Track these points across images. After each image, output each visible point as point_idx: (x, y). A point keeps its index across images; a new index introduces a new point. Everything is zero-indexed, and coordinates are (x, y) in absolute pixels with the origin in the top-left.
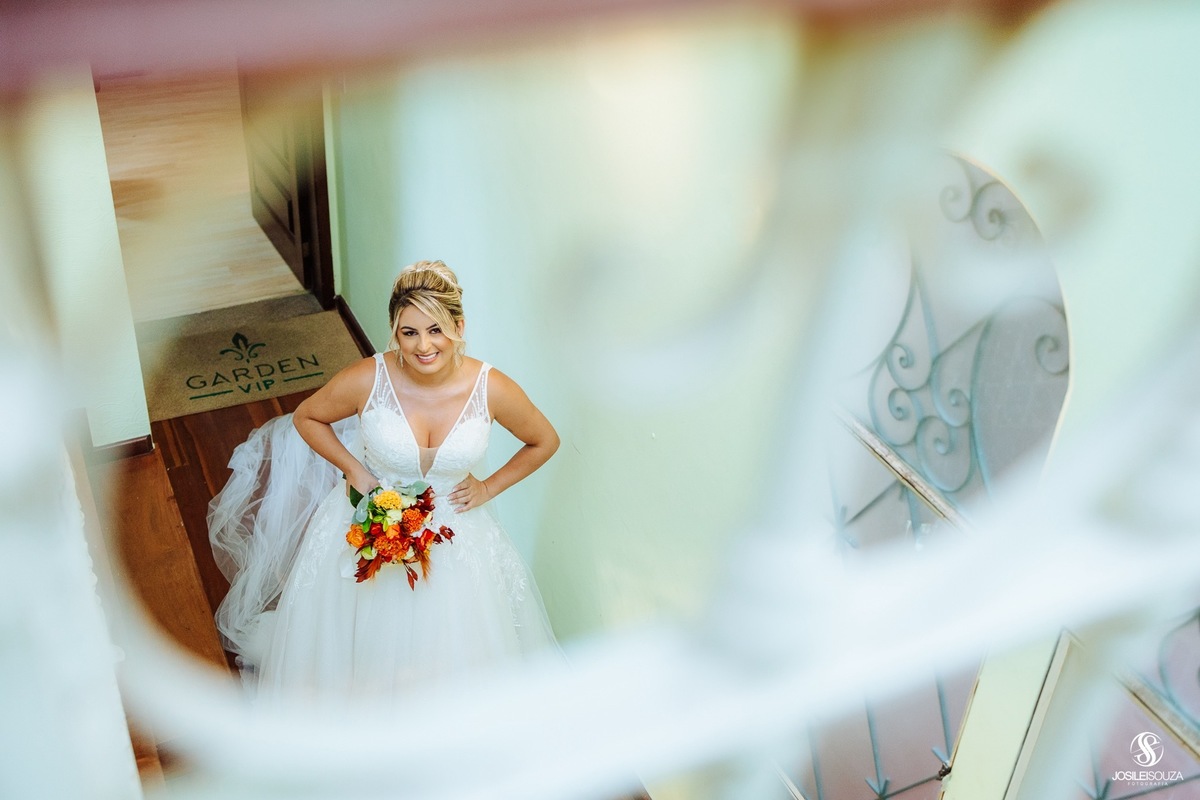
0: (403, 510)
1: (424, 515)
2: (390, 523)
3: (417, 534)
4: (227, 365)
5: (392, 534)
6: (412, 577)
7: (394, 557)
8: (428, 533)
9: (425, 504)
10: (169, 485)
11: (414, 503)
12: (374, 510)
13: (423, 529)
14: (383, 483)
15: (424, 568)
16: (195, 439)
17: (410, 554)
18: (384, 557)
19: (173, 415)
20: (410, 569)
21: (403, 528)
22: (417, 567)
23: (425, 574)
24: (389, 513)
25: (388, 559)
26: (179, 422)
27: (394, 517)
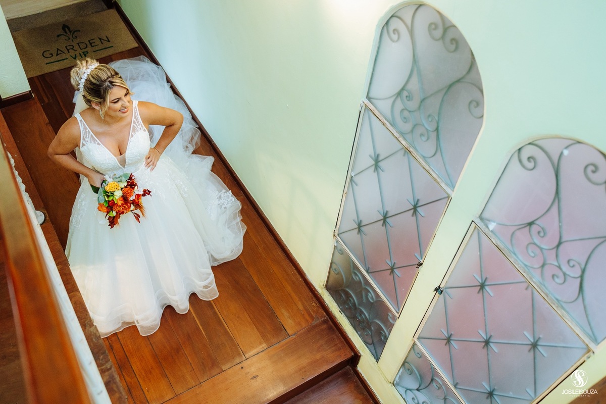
0: (122, 189)
1: (133, 188)
2: (117, 198)
3: (132, 198)
4: (62, 44)
5: (120, 203)
6: (137, 217)
7: (125, 211)
8: (138, 196)
9: (131, 184)
10: (45, 117)
11: (125, 184)
12: (107, 193)
13: (134, 195)
14: (107, 177)
15: (141, 211)
16: (53, 87)
17: (132, 207)
18: (119, 214)
19: (38, 74)
20: (135, 213)
21: (125, 198)
22: (138, 211)
23: (143, 214)
24: (115, 193)
25: (123, 213)
26: (42, 77)
27: (118, 194)
